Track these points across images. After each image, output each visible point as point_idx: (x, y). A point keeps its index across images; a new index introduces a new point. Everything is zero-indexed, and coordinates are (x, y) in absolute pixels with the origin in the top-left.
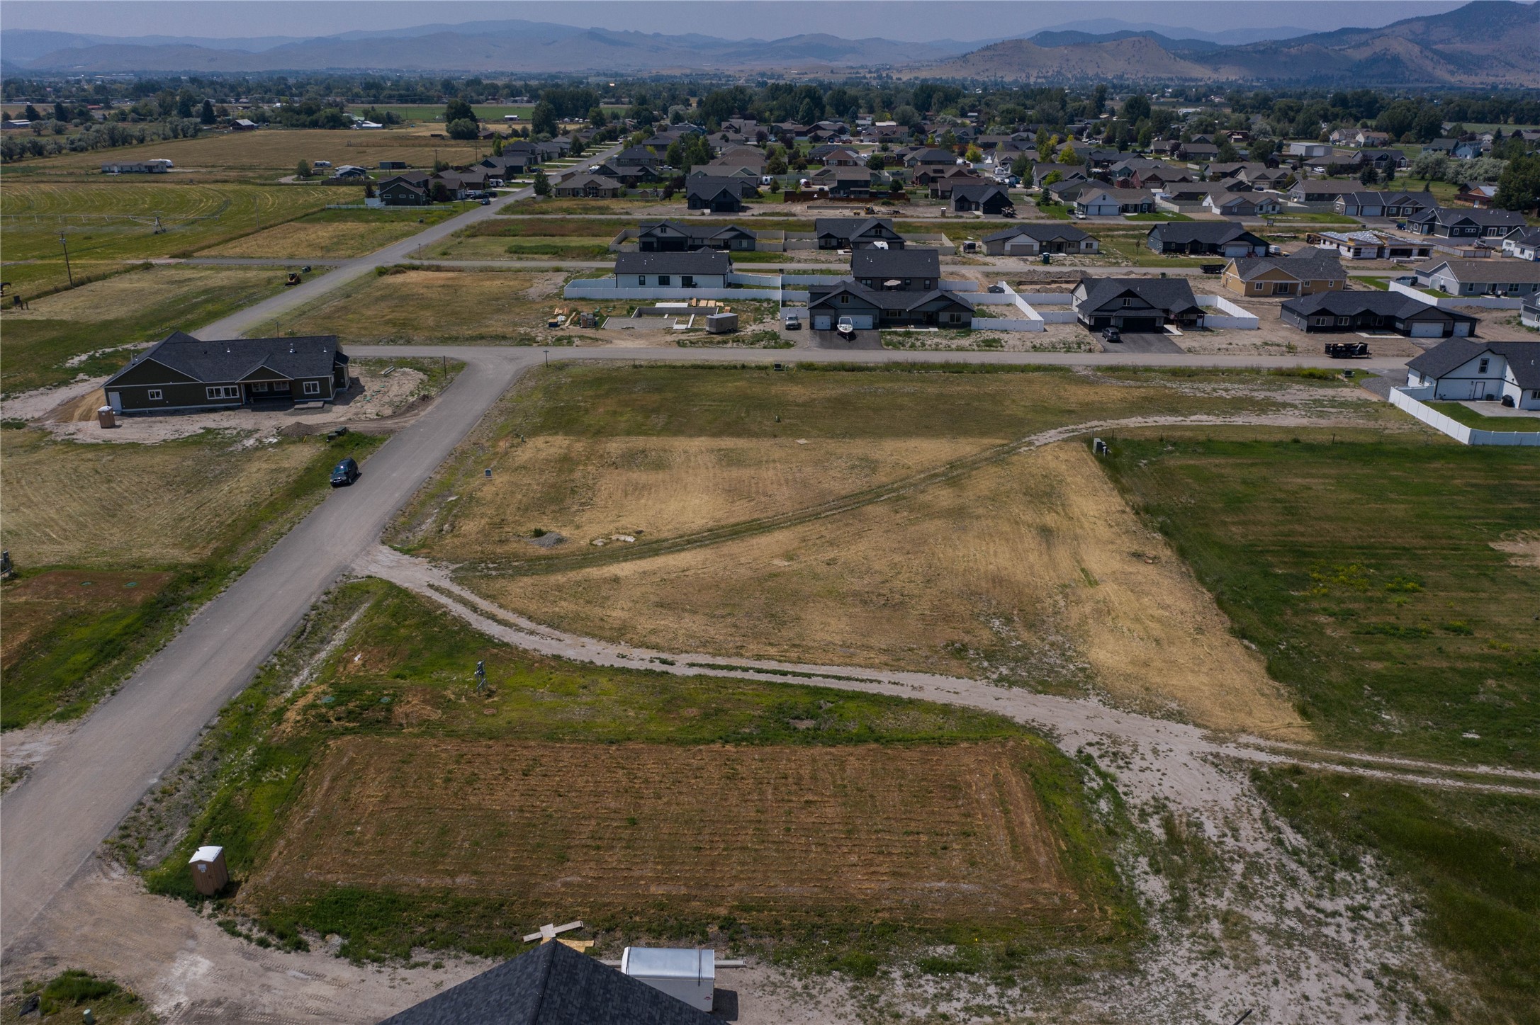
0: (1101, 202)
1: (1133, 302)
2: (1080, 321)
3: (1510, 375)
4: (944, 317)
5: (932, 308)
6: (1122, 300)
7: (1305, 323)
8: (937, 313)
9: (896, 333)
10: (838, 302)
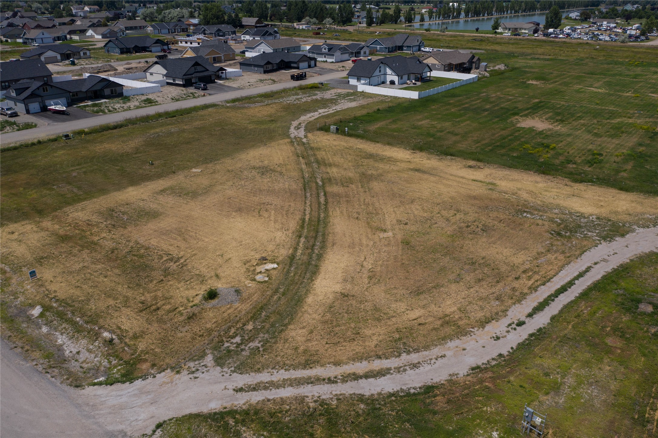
0: (43, 36)
1: (199, 68)
2: (168, 84)
3: (389, 71)
4: (107, 92)
5: (98, 87)
6: (193, 68)
7: (262, 70)
8: (102, 90)
9: (88, 106)
10: (41, 92)
